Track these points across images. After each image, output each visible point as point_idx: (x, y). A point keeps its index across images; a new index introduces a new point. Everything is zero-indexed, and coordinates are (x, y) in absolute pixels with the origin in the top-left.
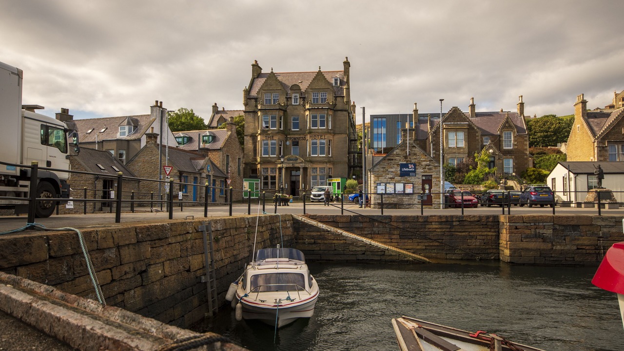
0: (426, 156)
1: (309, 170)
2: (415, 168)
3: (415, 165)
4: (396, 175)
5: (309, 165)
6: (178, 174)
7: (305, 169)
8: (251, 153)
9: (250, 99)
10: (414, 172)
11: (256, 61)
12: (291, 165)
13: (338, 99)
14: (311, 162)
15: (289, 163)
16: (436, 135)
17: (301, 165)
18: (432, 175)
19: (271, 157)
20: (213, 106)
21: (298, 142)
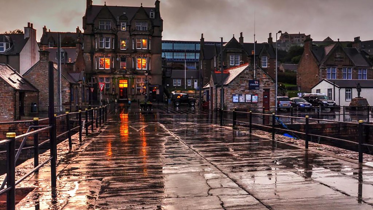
0: (266, 75)
1: (135, 80)
2: (259, 84)
3: (259, 81)
4: (246, 89)
5: (135, 76)
9: (88, 24)
10: (258, 86)
12: (122, 76)
13: (155, 28)
17: (130, 76)
18: (269, 89)
19: (105, 70)
20: (43, 28)
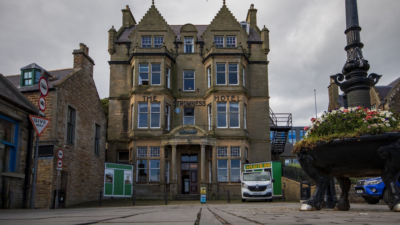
1: (214, 150)
5: (214, 143)
7: (209, 148)
8: (120, 126)
9: (120, 43)
12: (185, 142)
13: (254, 46)
14: (218, 137)
15: (183, 138)
16: (396, 102)
17: (203, 142)
19: (152, 130)
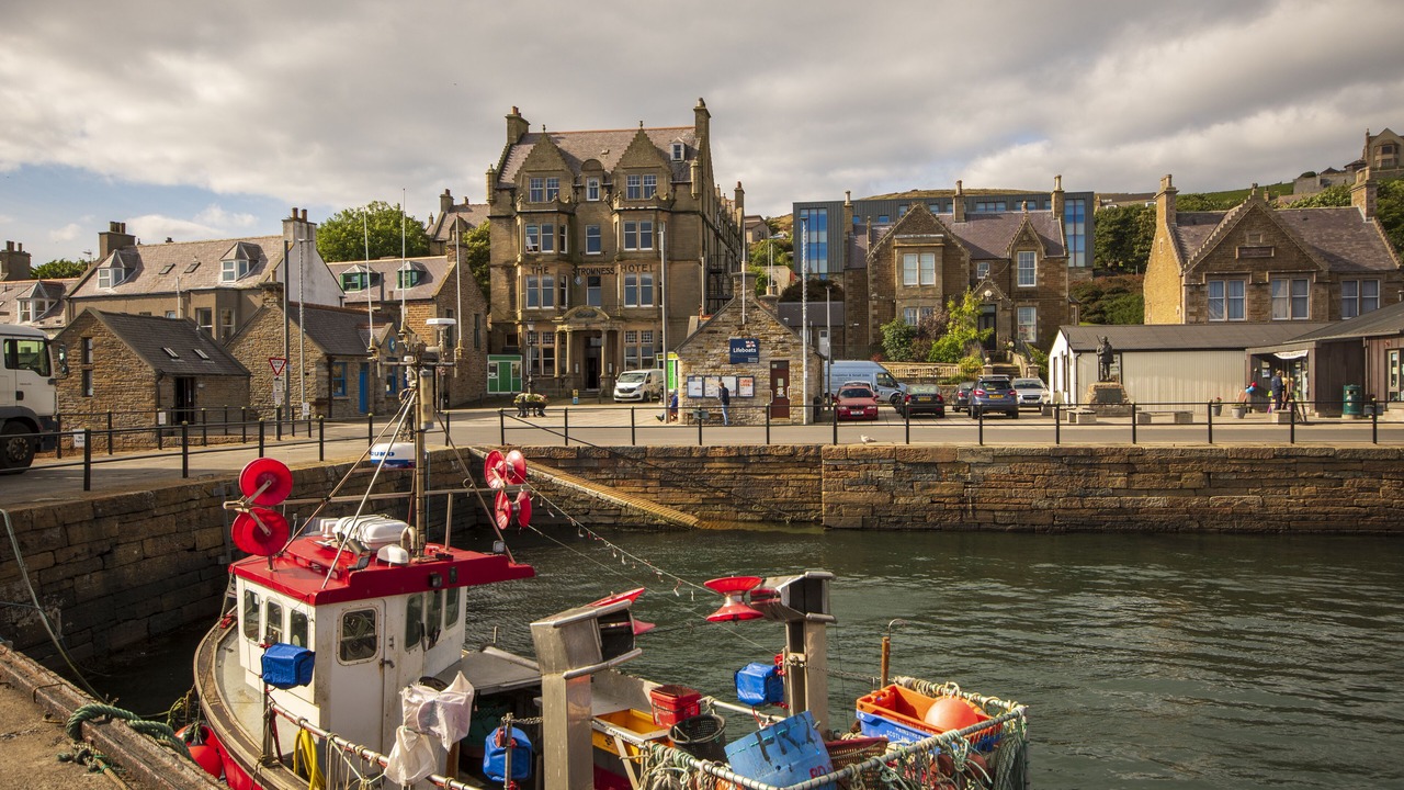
0: (777, 324)
1: (619, 337)
2: (757, 348)
3: (757, 342)
4: (724, 361)
5: (620, 327)
6: (325, 360)
7: (612, 334)
8: (505, 302)
9: (501, 190)
10: (756, 354)
11: (516, 109)
12: (583, 327)
13: (679, 188)
14: (623, 319)
15: (579, 323)
16: (879, 260)
17: (603, 327)
18: (788, 361)
19: (543, 311)
20: (442, 197)
21: (599, 279)
